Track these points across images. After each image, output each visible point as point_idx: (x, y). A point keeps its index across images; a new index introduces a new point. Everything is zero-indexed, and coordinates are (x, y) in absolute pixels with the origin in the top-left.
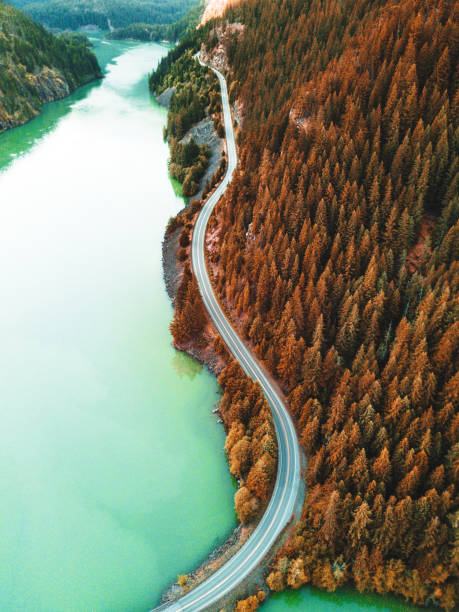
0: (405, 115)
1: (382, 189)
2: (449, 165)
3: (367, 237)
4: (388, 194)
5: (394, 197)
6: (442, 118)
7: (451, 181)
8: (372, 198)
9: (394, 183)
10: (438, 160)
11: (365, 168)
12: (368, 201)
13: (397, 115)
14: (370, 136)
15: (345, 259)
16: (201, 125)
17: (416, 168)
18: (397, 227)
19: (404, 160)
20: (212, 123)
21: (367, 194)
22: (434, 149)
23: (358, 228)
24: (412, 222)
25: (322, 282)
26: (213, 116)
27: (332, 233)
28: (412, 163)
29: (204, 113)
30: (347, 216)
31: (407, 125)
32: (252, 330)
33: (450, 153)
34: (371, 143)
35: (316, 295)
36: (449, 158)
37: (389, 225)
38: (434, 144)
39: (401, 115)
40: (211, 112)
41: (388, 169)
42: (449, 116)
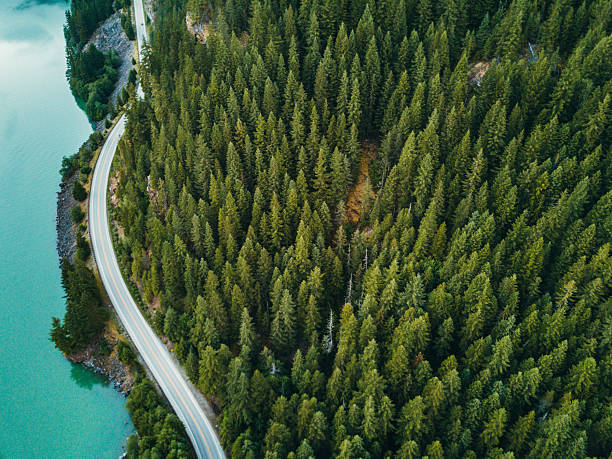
0: (324, 16)
1: (306, 121)
2: (383, 81)
3: (293, 191)
4: (314, 128)
5: (322, 130)
6: (367, 21)
7: (386, 103)
8: (294, 136)
9: (320, 110)
10: (369, 77)
11: (282, 91)
12: (290, 139)
13: (314, 17)
14: (284, 49)
15: (268, 223)
16: (109, 24)
17: (344, 89)
18: (329, 170)
19: (328, 78)
20: (118, 20)
21: (289, 128)
22: (362, 61)
23: (281, 176)
24: (346, 161)
25: (242, 260)
26: (121, 11)
27: (250, 186)
28: (339, 83)
29: (111, 8)
30: (266, 162)
31: (327, 31)
32: (166, 325)
33: (382, 65)
34: (286, 58)
35: (236, 279)
36: (382, 72)
37: (319, 170)
38: (362, 55)
39: (320, 17)
40: (119, 7)
41: (310, 93)
42: (376, 17)
